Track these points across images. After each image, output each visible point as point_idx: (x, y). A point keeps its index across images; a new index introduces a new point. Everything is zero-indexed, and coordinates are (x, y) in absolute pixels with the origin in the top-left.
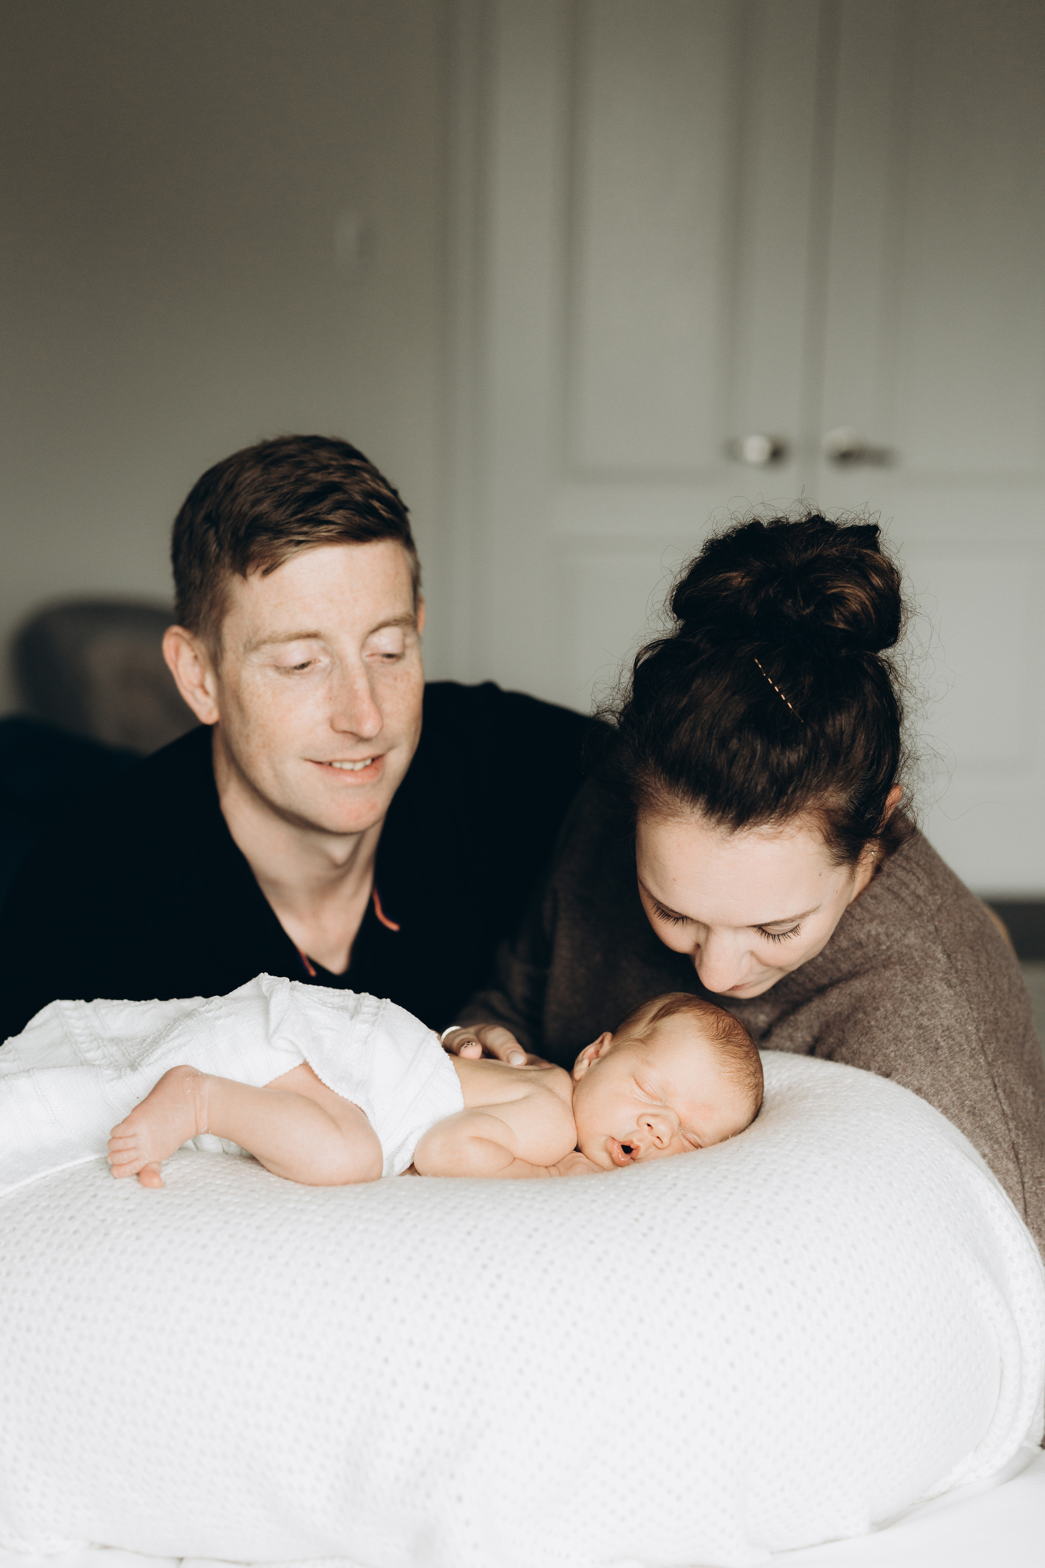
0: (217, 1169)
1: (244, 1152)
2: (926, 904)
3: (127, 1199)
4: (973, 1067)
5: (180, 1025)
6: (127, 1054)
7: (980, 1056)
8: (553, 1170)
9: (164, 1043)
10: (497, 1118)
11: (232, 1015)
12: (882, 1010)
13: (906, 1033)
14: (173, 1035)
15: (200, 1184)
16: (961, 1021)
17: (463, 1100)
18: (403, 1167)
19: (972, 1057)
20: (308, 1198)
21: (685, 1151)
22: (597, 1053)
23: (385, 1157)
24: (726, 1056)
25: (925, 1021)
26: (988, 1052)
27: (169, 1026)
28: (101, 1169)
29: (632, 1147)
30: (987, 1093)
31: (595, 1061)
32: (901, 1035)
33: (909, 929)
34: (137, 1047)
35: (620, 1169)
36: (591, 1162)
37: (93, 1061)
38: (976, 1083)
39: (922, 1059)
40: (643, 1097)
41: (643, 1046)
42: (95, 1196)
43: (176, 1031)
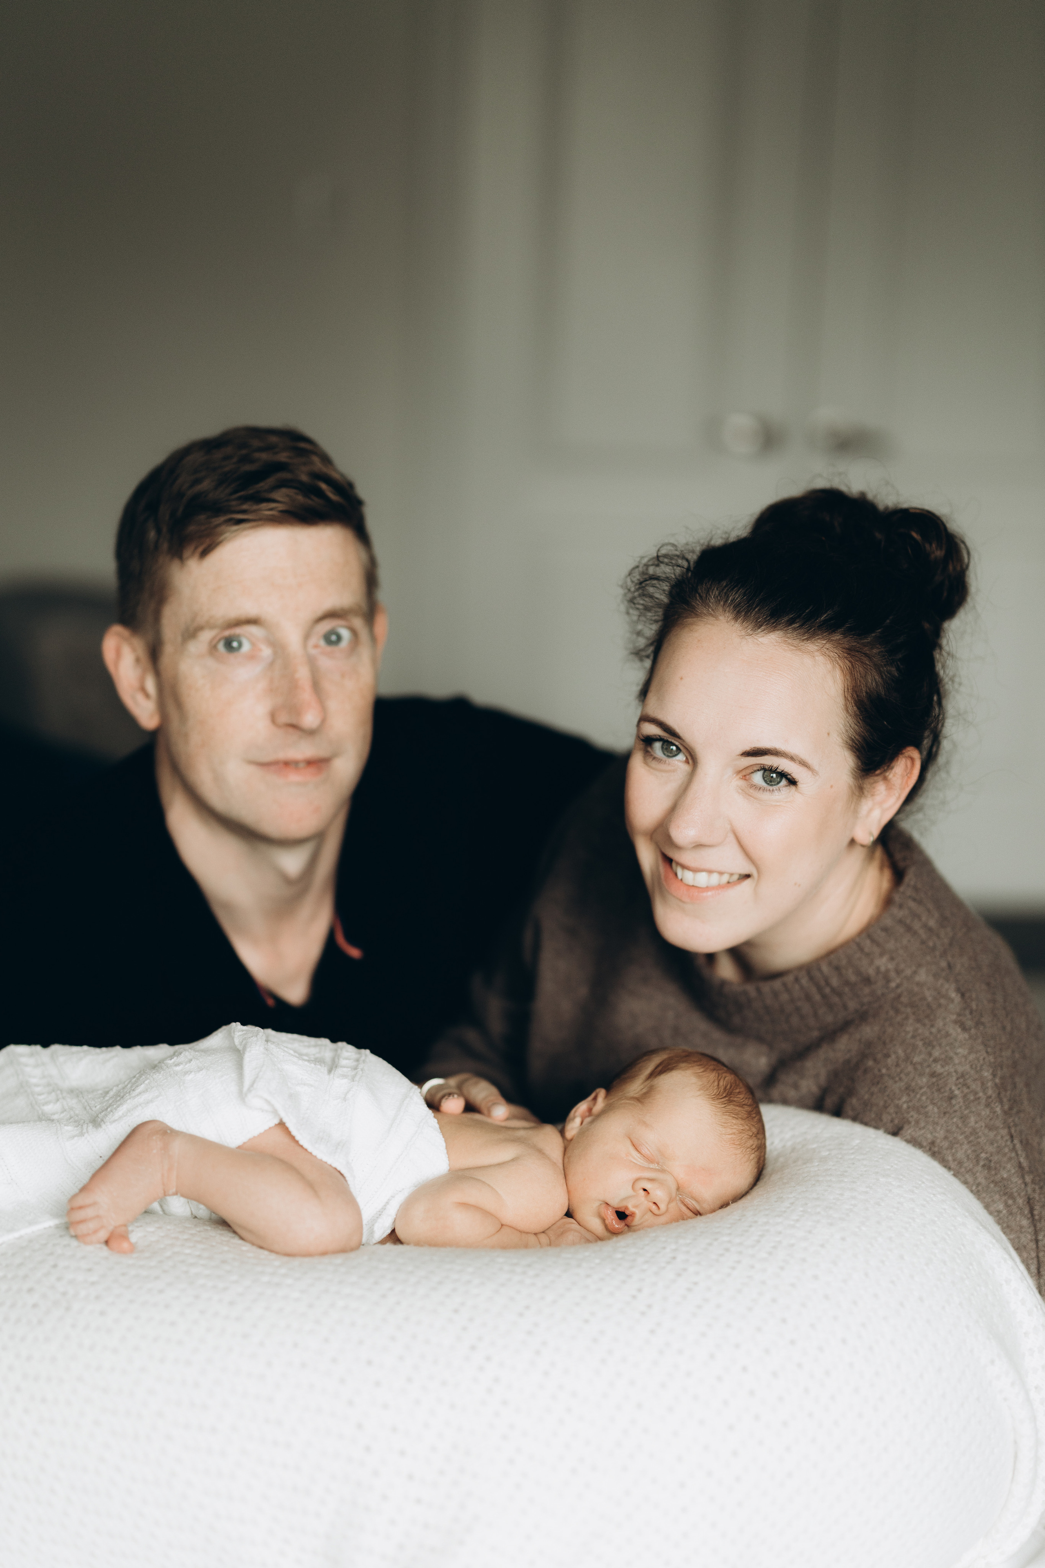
0: (186, 1237)
1: (214, 1215)
2: (938, 936)
3: (90, 1270)
4: (988, 1116)
5: (147, 1079)
6: (88, 1108)
7: (996, 1104)
8: (543, 1238)
9: (130, 1098)
10: (484, 1182)
11: (203, 1069)
12: (893, 1056)
13: (919, 1082)
14: (139, 1090)
15: (168, 1254)
16: (976, 1067)
17: (448, 1162)
18: (384, 1233)
19: (988, 1105)
20: (283, 1271)
21: (683, 1219)
22: (590, 1110)
23: (365, 1222)
24: (726, 1117)
25: (938, 1068)
26: (1005, 1100)
27: (134, 1079)
28: (61, 1236)
29: (627, 1213)
30: (1003, 1145)
31: (588, 1120)
32: (913, 1084)
33: (919, 966)
34: (99, 1100)
35: (615, 1239)
36: (583, 1229)
37: (51, 1115)
38: (992, 1134)
39: (936, 1110)
40: (639, 1160)
41: (639, 1104)
42: (55, 1266)
43: (143, 1086)
